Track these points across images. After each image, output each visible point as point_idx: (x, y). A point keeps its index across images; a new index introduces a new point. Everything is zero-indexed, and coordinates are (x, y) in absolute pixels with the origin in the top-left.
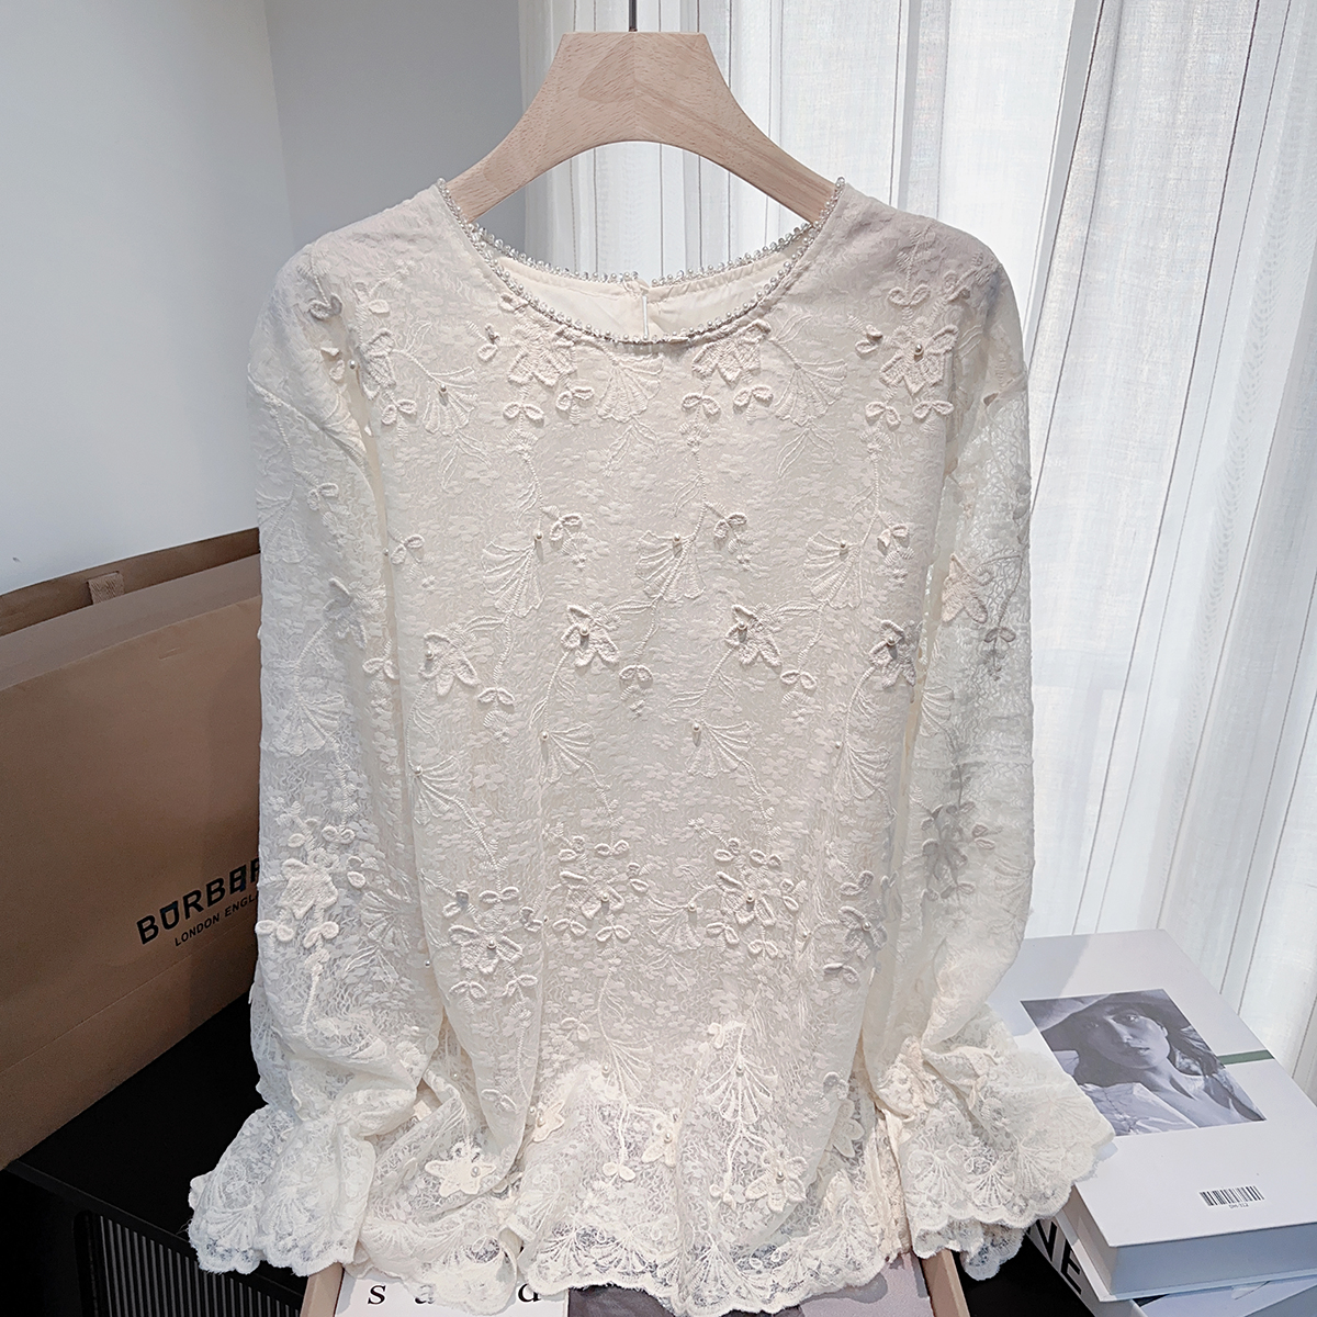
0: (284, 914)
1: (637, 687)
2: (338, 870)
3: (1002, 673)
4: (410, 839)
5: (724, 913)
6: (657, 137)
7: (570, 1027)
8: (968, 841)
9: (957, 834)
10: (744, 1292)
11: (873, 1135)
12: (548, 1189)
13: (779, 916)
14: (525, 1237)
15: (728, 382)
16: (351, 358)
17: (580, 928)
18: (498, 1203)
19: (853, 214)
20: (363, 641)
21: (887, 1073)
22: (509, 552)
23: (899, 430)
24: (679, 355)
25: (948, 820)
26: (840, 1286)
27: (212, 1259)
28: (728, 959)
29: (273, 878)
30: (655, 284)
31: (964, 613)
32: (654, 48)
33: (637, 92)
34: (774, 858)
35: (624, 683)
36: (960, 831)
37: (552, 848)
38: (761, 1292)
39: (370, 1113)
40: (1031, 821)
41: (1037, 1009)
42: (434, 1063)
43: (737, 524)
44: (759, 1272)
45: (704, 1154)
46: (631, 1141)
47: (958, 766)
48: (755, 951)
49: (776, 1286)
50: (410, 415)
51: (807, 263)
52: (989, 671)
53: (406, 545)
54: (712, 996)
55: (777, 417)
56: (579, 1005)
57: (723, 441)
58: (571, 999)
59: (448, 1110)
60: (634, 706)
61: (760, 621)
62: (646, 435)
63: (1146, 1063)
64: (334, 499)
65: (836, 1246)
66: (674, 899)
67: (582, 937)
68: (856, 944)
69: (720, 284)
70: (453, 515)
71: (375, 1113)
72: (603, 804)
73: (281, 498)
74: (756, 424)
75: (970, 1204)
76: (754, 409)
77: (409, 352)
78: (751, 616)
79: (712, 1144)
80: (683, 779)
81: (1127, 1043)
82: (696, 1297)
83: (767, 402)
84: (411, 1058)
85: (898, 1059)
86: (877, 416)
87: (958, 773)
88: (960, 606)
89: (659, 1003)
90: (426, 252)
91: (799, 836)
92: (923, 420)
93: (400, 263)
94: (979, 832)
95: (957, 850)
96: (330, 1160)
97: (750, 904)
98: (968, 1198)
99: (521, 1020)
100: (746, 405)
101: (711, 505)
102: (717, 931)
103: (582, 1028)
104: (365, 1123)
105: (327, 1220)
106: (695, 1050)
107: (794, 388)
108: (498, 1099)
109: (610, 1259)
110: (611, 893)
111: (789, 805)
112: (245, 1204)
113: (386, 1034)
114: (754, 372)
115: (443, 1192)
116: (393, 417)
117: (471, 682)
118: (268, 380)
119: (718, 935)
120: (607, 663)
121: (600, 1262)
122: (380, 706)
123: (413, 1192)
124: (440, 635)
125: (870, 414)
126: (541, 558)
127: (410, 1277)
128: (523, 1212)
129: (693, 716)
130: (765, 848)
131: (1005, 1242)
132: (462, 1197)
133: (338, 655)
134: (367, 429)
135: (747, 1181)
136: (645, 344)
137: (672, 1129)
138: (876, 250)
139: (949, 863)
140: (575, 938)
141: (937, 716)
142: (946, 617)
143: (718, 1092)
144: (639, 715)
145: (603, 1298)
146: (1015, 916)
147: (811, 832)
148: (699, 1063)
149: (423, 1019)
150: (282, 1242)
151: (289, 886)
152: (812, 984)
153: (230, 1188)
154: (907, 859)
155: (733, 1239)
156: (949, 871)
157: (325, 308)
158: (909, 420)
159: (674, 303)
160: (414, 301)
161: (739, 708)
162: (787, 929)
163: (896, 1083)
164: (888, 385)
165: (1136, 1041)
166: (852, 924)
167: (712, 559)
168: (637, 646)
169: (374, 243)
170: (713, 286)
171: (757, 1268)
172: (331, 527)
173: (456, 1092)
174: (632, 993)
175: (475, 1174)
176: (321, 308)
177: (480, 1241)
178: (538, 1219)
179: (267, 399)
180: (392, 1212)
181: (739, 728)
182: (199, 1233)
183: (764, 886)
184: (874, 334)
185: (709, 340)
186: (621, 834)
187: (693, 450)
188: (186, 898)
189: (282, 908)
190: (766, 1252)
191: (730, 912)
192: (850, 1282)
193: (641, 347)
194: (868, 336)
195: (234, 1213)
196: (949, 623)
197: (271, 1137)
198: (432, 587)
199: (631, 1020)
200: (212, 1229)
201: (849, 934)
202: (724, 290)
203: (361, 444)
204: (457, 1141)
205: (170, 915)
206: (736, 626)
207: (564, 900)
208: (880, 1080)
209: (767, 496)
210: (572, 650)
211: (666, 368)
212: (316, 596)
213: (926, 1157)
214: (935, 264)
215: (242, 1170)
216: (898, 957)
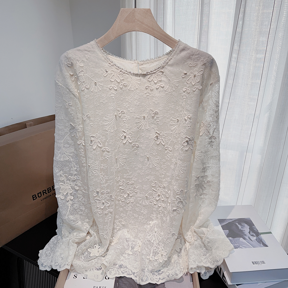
0: (61, 194)
1: (136, 148)
2: (72, 186)
3: (213, 146)
4: (87, 180)
5: (153, 197)
6: (140, 30)
7: (120, 221)
8: (206, 184)
9: (203, 182)
10: (152, 279)
11: (184, 247)
12: (113, 255)
13: (165, 198)
14: (107, 265)
15: (155, 83)
16: (76, 76)
17: (123, 200)
18: (103, 258)
19: (181, 47)
20: (77, 137)
21: (187, 233)
22: (109, 118)
23: (190, 93)
24: (145, 77)
25: (201, 179)
26: (173, 279)
27: (42, 267)
28: (154, 208)
29: (58, 187)
30: (140, 62)
31: (204, 133)
32: (139, 12)
33: (136, 21)
34: (164, 186)
35: (133, 147)
36: (204, 181)
37: (118, 182)
38: (157, 280)
39: (76, 237)
40: (220, 179)
41: (221, 221)
42: (91, 228)
43: (156, 113)
44: (157, 275)
45: (146, 249)
46: (132, 246)
47: (204, 167)
48: (160, 206)
49: (160, 278)
50: (88, 88)
51: (172, 58)
52: (211, 146)
53: (86, 116)
54: (151, 215)
55: (165, 91)
56: (123, 217)
57: (154, 95)
58: (121, 215)
59: (93, 238)
60: (135, 152)
61: (161, 135)
62: (138, 94)
63: (244, 233)
64: (71, 106)
65: (173, 270)
66: (143, 194)
67: (124, 202)
68: (180, 204)
69: (154, 62)
70: (97, 110)
71: (77, 238)
72: (128, 173)
73: (60, 105)
74: (161, 92)
75: (202, 262)
76: (160, 89)
77: (88, 75)
78: (159, 134)
79: (148, 247)
80: (145, 168)
81: (240, 229)
82: (142, 280)
83: (163, 87)
84: (86, 226)
85: (189, 230)
86: (185, 91)
87: (204, 168)
88: (204, 132)
89: (139, 216)
90: (92, 54)
91: (169, 181)
92: (195, 91)
93: (86, 56)
94: (208, 182)
95: (203, 186)
96: (67, 247)
97: (159, 196)
98: (202, 261)
99: (109, 219)
100: (158, 88)
101: (151, 109)
102: (152, 201)
103: (123, 221)
104: (75, 239)
105: (65, 260)
106: (147, 227)
107: (169, 85)
108: (103, 236)
109: (125, 271)
110: (130, 192)
111: (167, 175)
112: (50, 256)
113: (82, 221)
114: (160, 81)
115: (91, 255)
116: (84, 89)
117: (101, 146)
118: (59, 80)
119: (152, 202)
120: (129, 142)
121: (123, 272)
122: (81, 151)
123: (85, 255)
124: (94, 136)
125: (184, 90)
126: (116, 119)
127: (83, 273)
128: (107, 260)
129: (147, 154)
130: (162, 184)
131: (210, 271)
132: (95, 257)
133: (72, 140)
134: (78, 91)
135: (155, 255)
136: (138, 74)
137: (141, 244)
138: (186, 55)
139: (201, 189)
140: (122, 202)
141: (199, 156)
142: (201, 134)
143: (151, 236)
144: (136, 154)
145: (123, 279)
146: (215, 200)
147: (171, 181)
148: (147, 230)
149: (89, 218)
150: (56, 264)
151: (61, 188)
152: (170, 213)
153: (47, 253)
154: (191, 187)
155: (151, 268)
156: (201, 190)
157: (70, 64)
158: (192, 91)
159: (144, 66)
160: (89, 64)
161: (157, 153)
162: (166, 201)
163: (189, 235)
164: (188, 84)
165: (242, 229)
166: (179, 200)
167: (151, 121)
168: (136, 139)
169: (81, 52)
170: (153, 63)
171: (156, 274)
172: (70, 112)
173: (95, 234)
174: (134, 214)
175: (98, 252)
176: (69, 64)
177: (98, 266)
178: (110, 261)
179: (58, 84)
180: (80, 259)
181: (157, 158)
182: (40, 262)
183: (162, 192)
184: (185, 73)
185: (151, 74)
186: (132, 180)
187: (148, 97)
188: (43, 191)
189: (61, 193)
190: (159, 271)
191: (155, 197)
192: (175, 278)
193: (137, 75)
194: (184, 73)
195: (47, 258)
196: (201, 136)
197: (56, 242)
198: (92, 125)
199: (134, 220)
200: (42, 261)
201: (178, 202)
202: (155, 63)
203: (78, 94)
204: (95, 244)
205: (40, 195)
206: (156, 136)
207: (120, 193)
208: (185, 235)
209: (163, 107)
210: (123, 139)
211: (142, 79)
212: (67, 127)
213: (193, 251)
214: (199, 58)
215: (49, 249)
216: (190, 208)
